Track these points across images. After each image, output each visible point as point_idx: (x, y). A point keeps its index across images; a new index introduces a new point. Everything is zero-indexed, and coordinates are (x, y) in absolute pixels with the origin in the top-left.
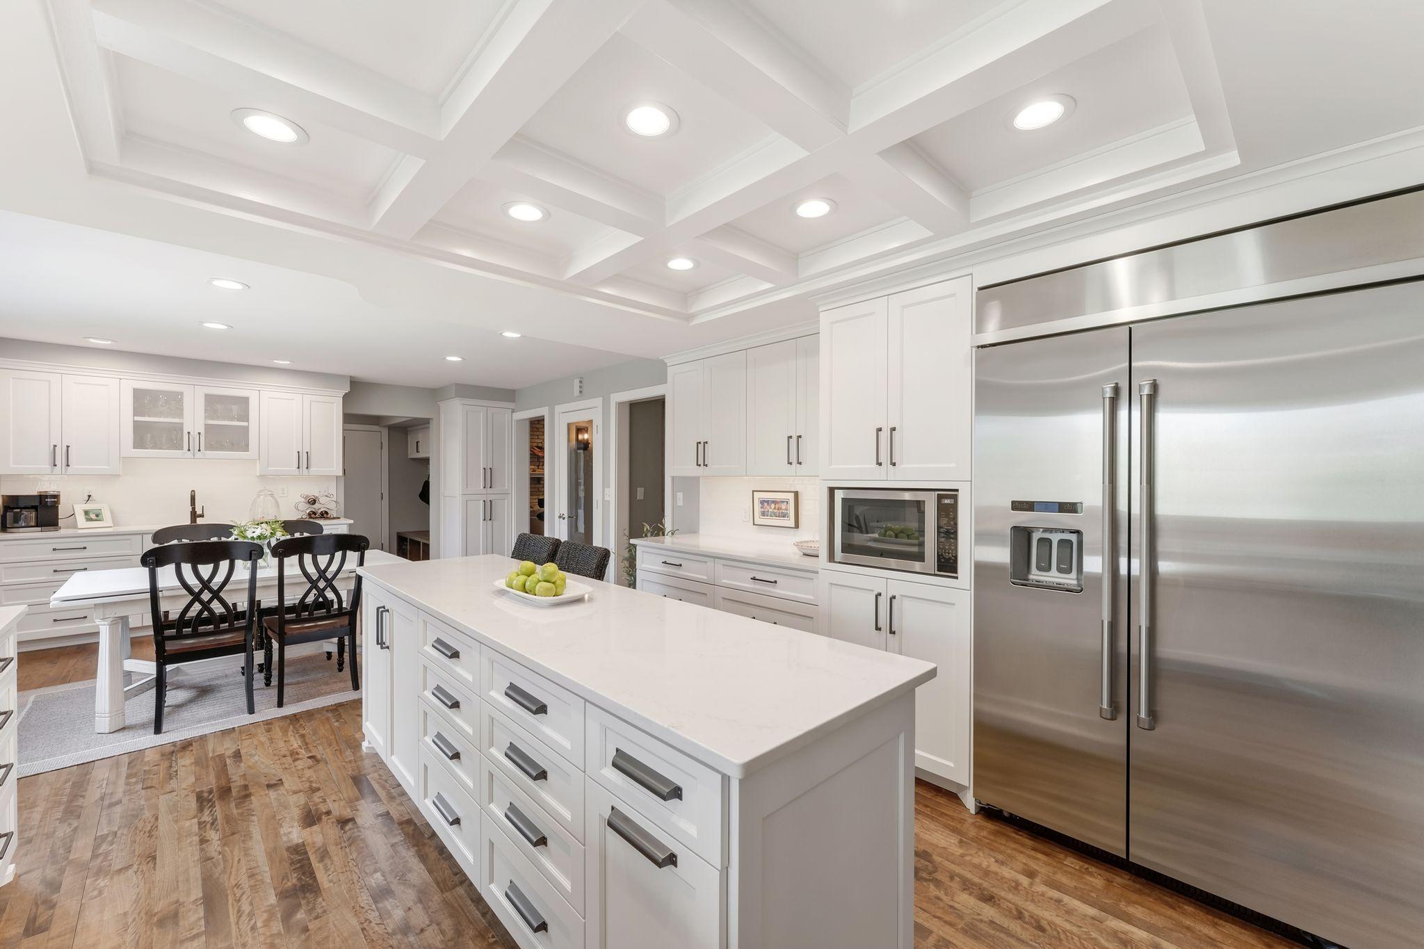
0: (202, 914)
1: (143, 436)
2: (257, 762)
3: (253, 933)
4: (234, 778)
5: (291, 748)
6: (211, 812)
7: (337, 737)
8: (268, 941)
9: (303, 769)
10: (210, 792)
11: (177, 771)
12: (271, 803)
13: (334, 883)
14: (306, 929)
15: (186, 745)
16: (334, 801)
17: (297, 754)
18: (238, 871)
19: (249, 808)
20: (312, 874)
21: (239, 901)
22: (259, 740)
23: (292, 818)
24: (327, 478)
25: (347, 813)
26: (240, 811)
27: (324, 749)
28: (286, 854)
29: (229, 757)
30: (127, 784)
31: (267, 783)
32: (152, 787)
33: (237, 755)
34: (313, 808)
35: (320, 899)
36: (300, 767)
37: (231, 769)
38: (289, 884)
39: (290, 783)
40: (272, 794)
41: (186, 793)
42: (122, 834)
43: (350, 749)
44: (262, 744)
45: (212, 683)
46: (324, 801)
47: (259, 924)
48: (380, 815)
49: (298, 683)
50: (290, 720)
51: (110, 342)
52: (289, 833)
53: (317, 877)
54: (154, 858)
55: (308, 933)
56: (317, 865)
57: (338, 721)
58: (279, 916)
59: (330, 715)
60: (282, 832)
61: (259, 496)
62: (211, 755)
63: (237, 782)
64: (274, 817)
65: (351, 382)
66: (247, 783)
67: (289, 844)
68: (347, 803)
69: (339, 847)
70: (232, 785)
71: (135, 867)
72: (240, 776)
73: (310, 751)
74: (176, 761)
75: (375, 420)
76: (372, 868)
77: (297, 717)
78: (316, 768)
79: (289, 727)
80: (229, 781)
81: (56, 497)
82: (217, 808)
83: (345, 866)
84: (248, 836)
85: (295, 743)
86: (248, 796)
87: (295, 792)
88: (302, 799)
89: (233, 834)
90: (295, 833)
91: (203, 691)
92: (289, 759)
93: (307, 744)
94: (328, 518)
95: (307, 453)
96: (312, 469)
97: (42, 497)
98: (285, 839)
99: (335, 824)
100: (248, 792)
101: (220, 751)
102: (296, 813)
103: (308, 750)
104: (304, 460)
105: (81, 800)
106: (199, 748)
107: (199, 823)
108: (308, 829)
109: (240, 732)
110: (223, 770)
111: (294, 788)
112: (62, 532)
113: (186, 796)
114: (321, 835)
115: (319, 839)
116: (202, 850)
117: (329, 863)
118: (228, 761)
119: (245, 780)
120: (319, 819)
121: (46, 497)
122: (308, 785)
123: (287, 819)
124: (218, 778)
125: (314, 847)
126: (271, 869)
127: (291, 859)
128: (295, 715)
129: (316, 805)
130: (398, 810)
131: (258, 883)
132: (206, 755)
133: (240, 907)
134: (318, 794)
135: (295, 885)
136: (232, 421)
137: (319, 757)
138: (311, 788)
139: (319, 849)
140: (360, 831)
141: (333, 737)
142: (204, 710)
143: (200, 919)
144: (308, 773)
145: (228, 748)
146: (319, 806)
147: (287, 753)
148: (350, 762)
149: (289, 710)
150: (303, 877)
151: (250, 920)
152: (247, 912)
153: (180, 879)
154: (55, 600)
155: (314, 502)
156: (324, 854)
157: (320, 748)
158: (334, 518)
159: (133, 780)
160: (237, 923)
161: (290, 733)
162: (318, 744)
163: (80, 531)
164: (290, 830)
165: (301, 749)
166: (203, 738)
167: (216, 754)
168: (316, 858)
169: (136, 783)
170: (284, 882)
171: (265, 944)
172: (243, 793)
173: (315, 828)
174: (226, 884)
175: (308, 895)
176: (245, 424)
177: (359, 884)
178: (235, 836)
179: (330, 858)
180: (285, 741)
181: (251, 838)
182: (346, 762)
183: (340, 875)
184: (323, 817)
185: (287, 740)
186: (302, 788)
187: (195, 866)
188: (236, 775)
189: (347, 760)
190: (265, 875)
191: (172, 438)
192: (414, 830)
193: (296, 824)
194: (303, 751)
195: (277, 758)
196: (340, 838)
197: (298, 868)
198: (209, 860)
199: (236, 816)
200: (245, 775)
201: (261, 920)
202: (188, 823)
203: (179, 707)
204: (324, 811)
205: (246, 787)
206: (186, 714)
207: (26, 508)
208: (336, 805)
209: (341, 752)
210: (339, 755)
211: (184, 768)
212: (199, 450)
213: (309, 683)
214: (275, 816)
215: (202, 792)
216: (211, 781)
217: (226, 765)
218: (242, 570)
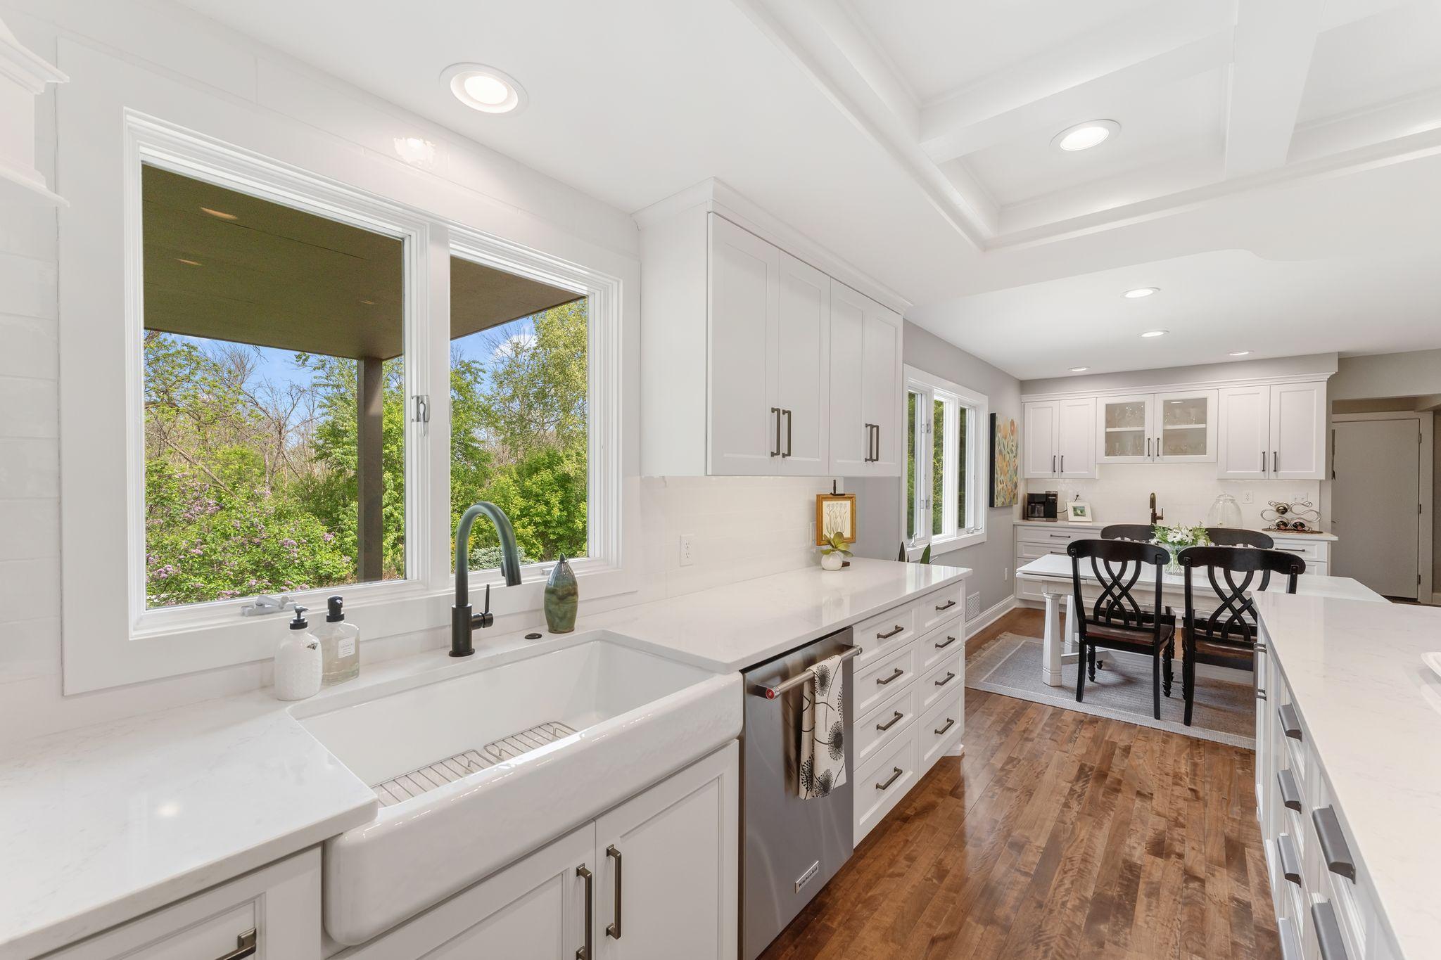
0: (1037, 861)
1: (1114, 444)
2: (1140, 765)
3: (1062, 908)
4: (1115, 769)
5: (1177, 770)
6: (1084, 785)
7: (1232, 786)
8: (1068, 925)
9: (1178, 797)
10: (1091, 769)
11: (1077, 738)
12: (1132, 810)
13: (1149, 927)
14: (1101, 945)
15: (1094, 720)
16: (1193, 848)
17: (1181, 779)
18: (1077, 847)
19: (1113, 802)
20: (1133, 901)
21: (1065, 873)
22: (1152, 747)
23: (1143, 836)
24: (1306, 482)
25: (1200, 870)
26: (1104, 800)
27: (1211, 790)
28: (1120, 863)
29: (1119, 748)
30: (1043, 729)
31: (1138, 789)
32: (1055, 741)
33: (1127, 750)
34: (1168, 841)
35: (1128, 930)
36: (1176, 793)
37: (1116, 760)
38: (1110, 893)
39: (1158, 802)
40: (1138, 803)
41: (1074, 759)
42: (1023, 764)
43: (1241, 806)
44: (1153, 751)
45: (1140, 677)
46: (1183, 842)
47: (1069, 905)
48: (1237, 900)
49: (1219, 709)
50: (1191, 743)
51: (1085, 369)
52: (1134, 848)
53: (1136, 907)
54: (1031, 795)
55: (1101, 949)
56: (1143, 897)
57: (1243, 769)
58: (1087, 912)
59: (1237, 758)
60: (1127, 842)
61: (1218, 501)
62: (1107, 738)
63: (1115, 773)
64: (1128, 824)
65: (1339, 360)
66: (1122, 779)
67: (1128, 858)
68: (1206, 860)
69: (1174, 897)
70: (1110, 773)
71: (1018, 793)
72: (1120, 770)
73: (1195, 784)
74: (1080, 730)
75: (1409, 404)
76: (1196, 947)
77: (1200, 743)
78: (1192, 804)
79: (1186, 749)
80: (1109, 768)
81: (1055, 495)
82: (1089, 785)
83: (1169, 921)
84: (1099, 825)
85: (1184, 768)
86: (1118, 791)
87: (1159, 814)
88: (1162, 825)
89: (1089, 815)
90: (1137, 851)
91: (1129, 681)
92: (1170, 780)
93: (1195, 775)
94: (1304, 531)
95: (1275, 453)
96: (1282, 472)
97: (1047, 495)
98: (1127, 850)
99: (1181, 872)
100: (1118, 787)
101: (1116, 739)
102: (1150, 834)
103: (1193, 781)
104: (1271, 463)
105: (1014, 726)
106: (1101, 727)
107: (1071, 789)
108: (1153, 857)
109: (1139, 732)
110: (1109, 756)
111: (1160, 810)
112: (1059, 523)
113: (1074, 761)
114: (1161, 872)
115: (1157, 875)
116: (1062, 811)
117: (1154, 904)
118: (1117, 751)
119: (1123, 775)
120: (1168, 856)
121: (1050, 495)
122: (1175, 815)
123: (1138, 834)
124: (1102, 761)
125: (1148, 878)
126: (1102, 866)
127: (1122, 872)
128: (1198, 740)
129: (1172, 839)
130: (1264, 912)
131: (1086, 870)
132: (1104, 736)
133: (1063, 878)
134: (1180, 830)
135: (1113, 898)
136: (1190, 424)
137: (1201, 794)
138: (1176, 820)
139: (1152, 883)
140: (1204, 899)
141: (1228, 783)
142: (1118, 697)
143: (1034, 863)
144: (1181, 804)
145: (1122, 739)
146: (1174, 843)
147: (1171, 772)
148: (1234, 820)
149: (1194, 732)
150: (1124, 897)
151: (1065, 895)
152: (1066, 886)
153: (1038, 822)
154: (1019, 571)
155: (1285, 511)
156: (1154, 892)
157: (1208, 786)
158: (1313, 532)
159: (1047, 729)
160: (1055, 889)
161: (1184, 755)
162: (1207, 781)
163: (1070, 523)
164: (1136, 845)
165: (1187, 777)
166: (1108, 721)
167: (1111, 740)
168: (1145, 889)
169: (1048, 732)
170: (1106, 887)
171: (1065, 925)
172: (1115, 786)
173: (1159, 860)
174: (1064, 852)
175: (1119, 916)
176: (1203, 426)
177: (1173, 950)
178: (1090, 817)
179: (1158, 900)
180: (1175, 760)
181: (1101, 828)
182: (1228, 818)
183: (1159, 924)
184: (1173, 856)
185: (1178, 760)
186: (1167, 814)
187: (1051, 821)
188: (1118, 764)
189: (1230, 816)
190: (1095, 868)
191: (1137, 445)
192: (1274, 949)
193: (1144, 844)
194: (1188, 780)
195: (1159, 771)
196: (1179, 888)
197: (1124, 885)
198: (1063, 823)
199: (1100, 802)
200: (1124, 771)
201: (1073, 903)
202: (1064, 784)
203: (1104, 686)
204: (1177, 851)
205: (1119, 782)
206: (1105, 695)
207: (1039, 503)
208: (1193, 853)
209: (1228, 804)
210: (1224, 805)
211: (1083, 739)
212: (1158, 455)
213: (1231, 714)
214: (1130, 824)
215: (1085, 765)
216: (1095, 761)
217: (1113, 754)
218: (1148, 572)
